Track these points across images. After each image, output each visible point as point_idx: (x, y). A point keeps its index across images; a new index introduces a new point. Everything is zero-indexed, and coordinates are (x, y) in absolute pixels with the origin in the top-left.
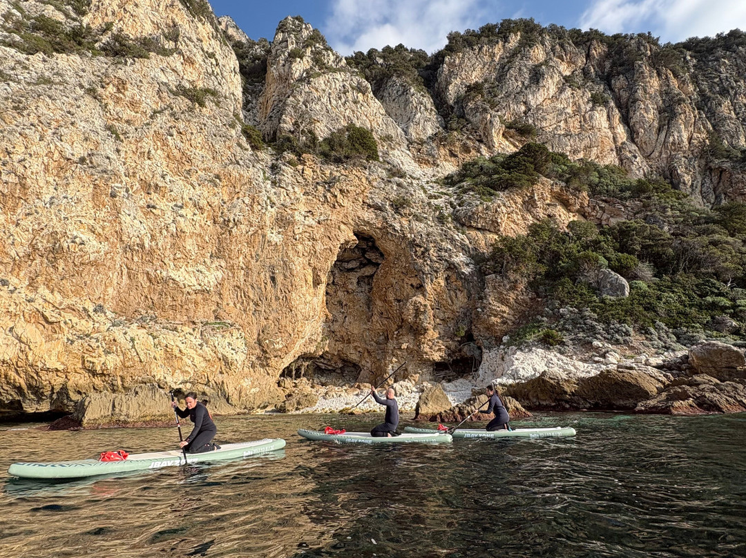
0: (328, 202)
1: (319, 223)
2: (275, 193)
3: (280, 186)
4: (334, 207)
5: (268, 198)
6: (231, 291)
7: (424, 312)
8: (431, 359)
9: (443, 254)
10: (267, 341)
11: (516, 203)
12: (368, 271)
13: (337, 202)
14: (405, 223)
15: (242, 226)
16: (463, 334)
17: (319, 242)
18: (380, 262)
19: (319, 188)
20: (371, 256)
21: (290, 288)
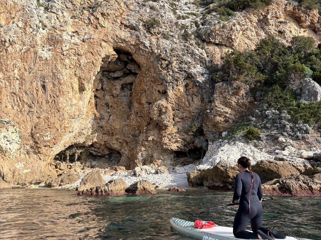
0: (91, 23)
1: (83, 41)
2: (47, 18)
3: (51, 12)
4: (97, 28)
5: (40, 22)
6: (8, 97)
7: (166, 112)
8: (169, 149)
9: (184, 66)
10: (38, 135)
11: (251, 21)
12: (129, 79)
13: (99, 24)
14: (154, 40)
15: (17, 46)
16: (195, 130)
17: (83, 57)
18: (137, 72)
19: (85, 12)
20: (131, 67)
21: (58, 93)
